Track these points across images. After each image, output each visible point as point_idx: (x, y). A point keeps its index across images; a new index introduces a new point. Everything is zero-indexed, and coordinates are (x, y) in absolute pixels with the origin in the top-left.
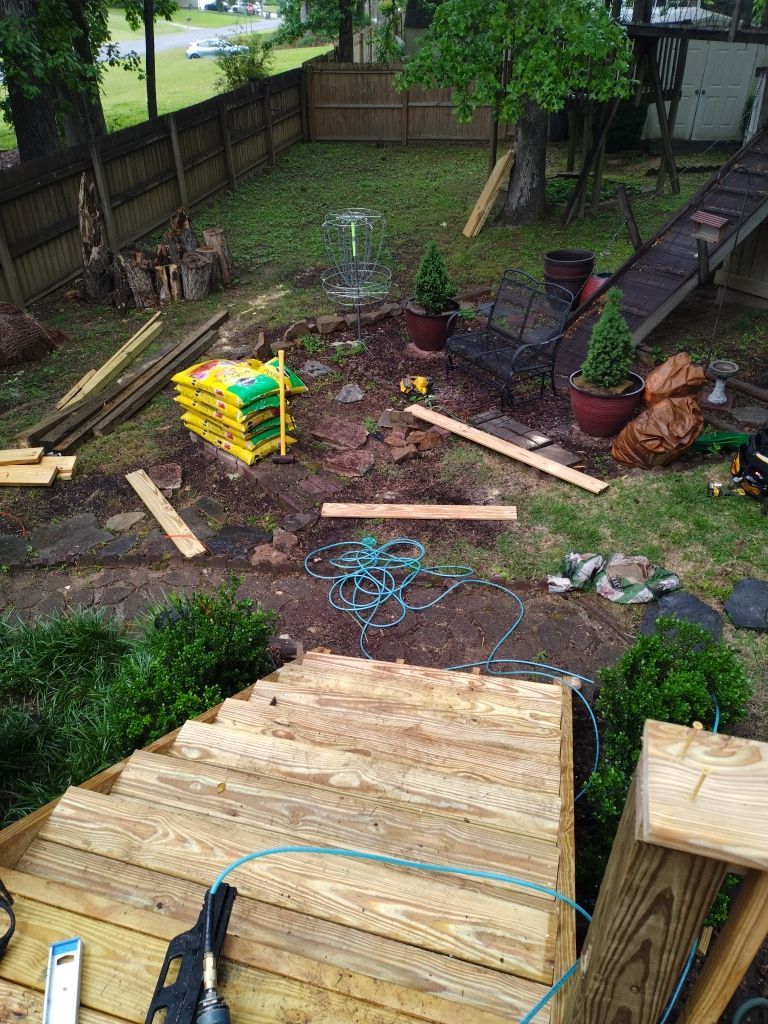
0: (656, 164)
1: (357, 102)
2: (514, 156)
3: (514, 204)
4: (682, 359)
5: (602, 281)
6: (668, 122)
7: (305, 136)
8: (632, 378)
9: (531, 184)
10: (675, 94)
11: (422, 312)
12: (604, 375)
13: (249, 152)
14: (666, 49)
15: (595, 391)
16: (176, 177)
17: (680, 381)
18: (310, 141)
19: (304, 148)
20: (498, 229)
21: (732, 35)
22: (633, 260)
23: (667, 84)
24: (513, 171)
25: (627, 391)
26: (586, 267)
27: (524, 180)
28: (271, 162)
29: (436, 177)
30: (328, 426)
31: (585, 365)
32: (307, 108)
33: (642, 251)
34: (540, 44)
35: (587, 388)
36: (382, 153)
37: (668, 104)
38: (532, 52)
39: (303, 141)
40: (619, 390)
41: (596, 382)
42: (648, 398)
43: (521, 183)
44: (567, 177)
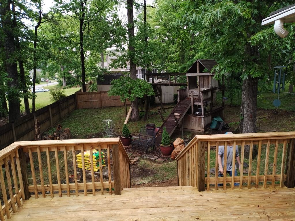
0: (159, 108)
1: (89, 100)
3: (133, 117)
4: (179, 139)
5: (158, 129)
6: (161, 99)
7: (76, 108)
8: (171, 143)
9: (136, 113)
10: (161, 95)
11: (125, 138)
12: (166, 143)
13: (64, 112)
14: (158, 87)
15: (165, 146)
16: (50, 119)
17: (180, 142)
18: (77, 109)
19: (77, 111)
20: (131, 123)
21: (170, 84)
22: (164, 124)
23: (159, 93)
25: (170, 145)
26: (154, 126)
27: (135, 113)
28: (69, 114)
29: (112, 114)
31: (162, 141)
32: (76, 102)
33: (165, 122)
34: (136, 87)
35: (164, 146)
36: (96, 110)
37: (160, 96)
38: (135, 89)
39: (75, 109)
40: (169, 145)
41: (165, 144)
42: (175, 146)
43: (134, 113)
44: (142, 112)
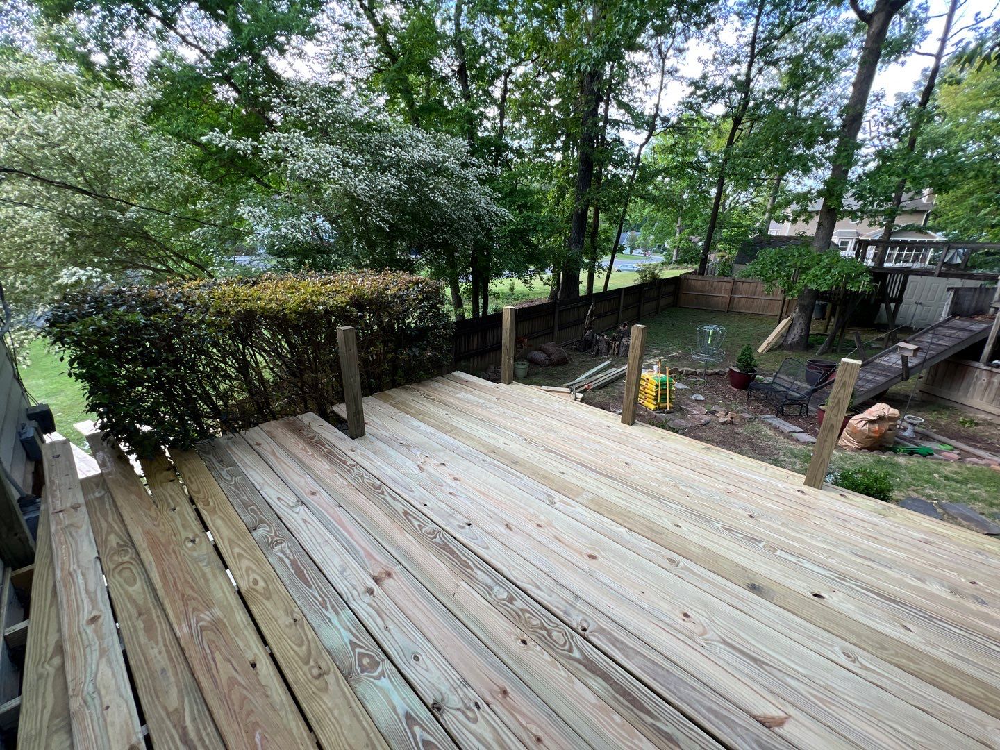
1: (704, 293)
2: (792, 320)
3: (789, 340)
6: (892, 316)
9: (801, 333)
10: (898, 301)
11: (739, 371)
14: (894, 278)
18: (675, 306)
19: (673, 309)
20: (779, 351)
21: (937, 273)
23: (894, 293)
24: (791, 327)
27: (797, 331)
28: (657, 311)
29: (743, 327)
30: (687, 405)
32: (678, 293)
33: (866, 363)
36: (714, 315)
39: (672, 305)
